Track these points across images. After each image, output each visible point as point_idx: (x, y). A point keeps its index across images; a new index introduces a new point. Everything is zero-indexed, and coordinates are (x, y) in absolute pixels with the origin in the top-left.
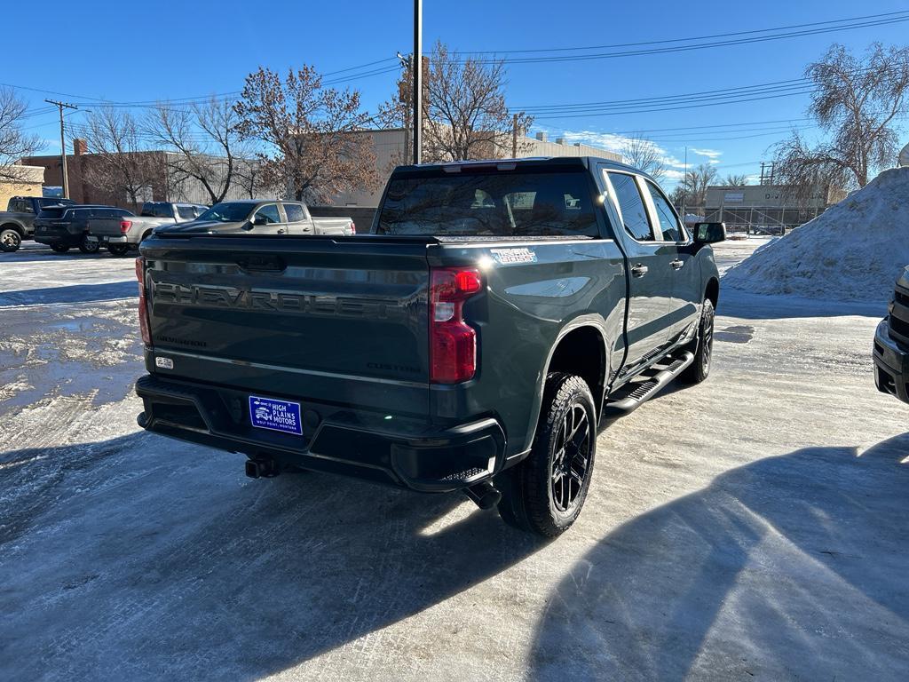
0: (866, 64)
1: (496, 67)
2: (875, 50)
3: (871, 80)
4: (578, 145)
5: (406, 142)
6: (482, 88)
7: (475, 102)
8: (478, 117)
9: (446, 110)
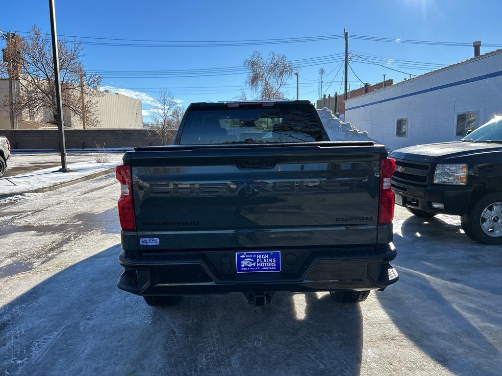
0: (269, 61)
1: (77, 45)
2: (272, 56)
3: (272, 70)
4: (117, 94)
5: (10, 87)
6: (68, 57)
7: (62, 65)
8: (67, 75)
9: (43, 69)
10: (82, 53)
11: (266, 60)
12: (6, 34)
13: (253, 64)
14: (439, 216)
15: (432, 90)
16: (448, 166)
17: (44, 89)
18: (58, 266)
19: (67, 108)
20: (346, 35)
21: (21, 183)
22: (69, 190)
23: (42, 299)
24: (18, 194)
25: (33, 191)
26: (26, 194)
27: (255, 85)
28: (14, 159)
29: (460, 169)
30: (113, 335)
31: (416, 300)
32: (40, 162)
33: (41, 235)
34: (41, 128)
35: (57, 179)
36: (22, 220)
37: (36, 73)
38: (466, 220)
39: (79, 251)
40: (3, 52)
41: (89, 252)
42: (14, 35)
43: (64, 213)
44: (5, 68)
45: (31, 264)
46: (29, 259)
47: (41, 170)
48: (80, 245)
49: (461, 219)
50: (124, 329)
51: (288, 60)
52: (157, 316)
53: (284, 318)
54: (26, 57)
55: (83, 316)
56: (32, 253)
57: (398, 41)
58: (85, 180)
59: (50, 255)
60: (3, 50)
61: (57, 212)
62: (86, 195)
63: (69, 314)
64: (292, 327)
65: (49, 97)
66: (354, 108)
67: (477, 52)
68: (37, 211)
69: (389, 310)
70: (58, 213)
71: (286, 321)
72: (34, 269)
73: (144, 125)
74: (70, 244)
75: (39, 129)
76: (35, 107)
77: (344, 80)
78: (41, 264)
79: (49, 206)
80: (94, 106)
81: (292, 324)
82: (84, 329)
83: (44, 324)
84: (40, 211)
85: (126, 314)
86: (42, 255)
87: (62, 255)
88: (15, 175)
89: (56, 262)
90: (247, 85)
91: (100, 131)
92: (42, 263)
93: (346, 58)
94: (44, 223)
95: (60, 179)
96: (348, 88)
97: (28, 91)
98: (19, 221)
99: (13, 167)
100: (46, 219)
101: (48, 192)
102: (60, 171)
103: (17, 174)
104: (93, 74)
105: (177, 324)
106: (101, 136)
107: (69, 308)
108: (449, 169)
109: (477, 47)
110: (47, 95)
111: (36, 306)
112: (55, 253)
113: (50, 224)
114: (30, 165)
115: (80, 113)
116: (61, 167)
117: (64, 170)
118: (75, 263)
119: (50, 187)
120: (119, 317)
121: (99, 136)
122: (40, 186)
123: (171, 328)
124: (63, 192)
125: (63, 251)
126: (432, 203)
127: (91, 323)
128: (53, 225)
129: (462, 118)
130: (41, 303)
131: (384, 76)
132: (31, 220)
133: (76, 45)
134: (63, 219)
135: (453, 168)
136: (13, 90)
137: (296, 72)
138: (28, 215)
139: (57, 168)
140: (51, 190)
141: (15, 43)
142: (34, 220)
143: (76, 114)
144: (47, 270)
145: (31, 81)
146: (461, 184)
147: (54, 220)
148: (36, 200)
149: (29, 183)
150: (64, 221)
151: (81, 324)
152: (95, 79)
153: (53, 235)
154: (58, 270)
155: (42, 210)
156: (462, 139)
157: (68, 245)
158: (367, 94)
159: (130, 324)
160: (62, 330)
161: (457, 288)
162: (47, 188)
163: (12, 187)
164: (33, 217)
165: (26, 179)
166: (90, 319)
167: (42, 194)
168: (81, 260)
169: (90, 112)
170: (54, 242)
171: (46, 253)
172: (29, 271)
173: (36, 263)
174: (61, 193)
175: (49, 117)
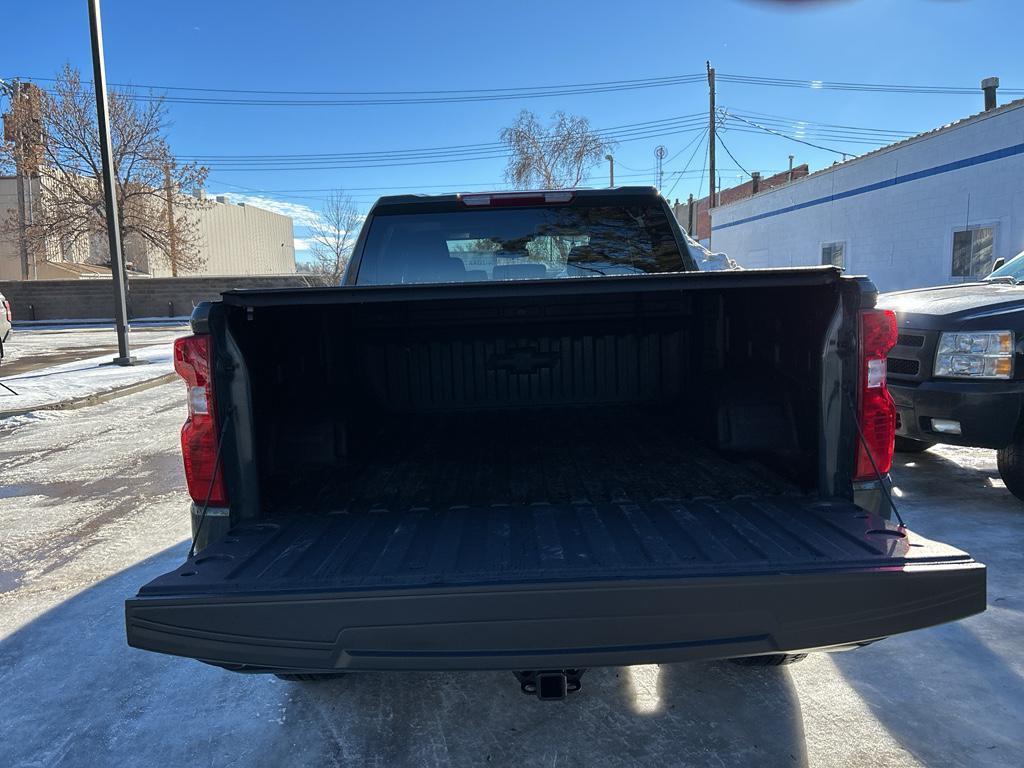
0: (552, 131)
1: (155, 105)
2: (558, 119)
3: (558, 149)
4: (243, 205)
5: (19, 193)
6: (137, 129)
7: (125, 146)
8: (134, 165)
9: (86, 155)
10: (165, 120)
11: (547, 127)
12: (9, 83)
13: (518, 138)
14: (938, 449)
15: (896, 181)
16: (967, 336)
17: (89, 194)
18: (79, 578)
19: (137, 233)
20: (711, 74)
21: (29, 390)
22: (130, 404)
23: (31, 661)
24: (18, 413)
25: (51, 407)
26: (36, 413)
27: (525, 181)
28: (26, 340)
29: (995, 342)
30: (188, 760)
31: (922, 655)
32: (79, 345)
33: (53, 505)
34: (84, 277)
35: (107, 379)
36: (17, 471)
37: (72, 163)
38: (1010, 459)
39: (134, 540)
40: (5, 121)
41: (155, 544)
42: (27, 86)
43: (113, 452)
44: (9, 153)
45: (19, 573)
46: (19, 561)
47: (77, 363)
48: (138, 527)
49: (998, 456)
50: (216, 742)
51: (591, 128)
52: (300, 704)
53: (607, 706)
54: (52, 130)
55: (122, 706)
56: (27, 546)
57: (816, 85)
58: (168, 381)
59: (67, 551)
60: (4, 117)
61: (99, 451)
62: (166, 414)
63: (87, 702)
64: (628, 732)
65: (98, 211)
66: (730, 225)
67: (990, 101)
68: (54, 451)
69: (861, 684)
70: (100, 455)
71: (612, 715)
72: (26, 585)
73: (299, 267)
74: (115, 525)
75: (81, 278)
76: (71, 233)
77: (708, 167)
78: (44, 573)
79: (83, 439)
80: (193, 229)
81: (629, 724)
82: (119, 742)
83: (26, 728)
84: (61, 449)
85: (224, 701)
86: (49, 551)
87: (93, 550)
88: (20, 372)
89: (78, 569)
90: (509, 180)
91: (205, 280)
92: (46, 572)
93: (713, 122)
94: (65, 476)
95: (113, 380)
96: (717, 185)
97: (55, 199)
98: (10, 473)
99: (21, 356)
100: (71, 466)
101: (86, 409)
102: (116, 362)
103: (25, 371)
104: (190, 162)
105: (348, 728)
106: (209, 291)
107: (90, 686)
108: (971, 343)
109: (990, 91)
110: (95, 206)
111: (14, 682)
112: (79, 547)
113: (77, 479)
114: (57, 353)
115: (165, 243)
116: (117, 355)
117: (123, 361)
118: (120, 569)
119: (88, 398)
120: (206, 711)
121: (206, 291)
122: (69, 395)
123: (332, 737)
124: (118, 408)
125: (97, 542)
126: (933, 420)
127: (139, 725)
128: (85, 481)
129: (962, 240)
130: (26, 674)
131: (791, 158)
132: (39, 471)
133: (154, 103)
134: (109, 468)
135: (980, 339)
136: (26, 199)
137: (609, 153)
138: (33, 459)
139: (110, 358)
140: (91, 404)
141: (28, 101)
142: (45, 470)
143: (157, 245)
144: (54, 589)
145: (62, 178)
146: (998, 376)
147: (89, 469)
148: (57, 426)
149: (46, 389)
150: (111, 472)
151: (113, 728)
152: (195, 174)
153: (81, 505)
154: (79, 588)
155: (65, 449)
156: (988, 278)
157: (110, 526)
158: (756, 195)
159: (232, 728)
160: (65, 747)
161: (1012, 621)
162: (81, 399)
163: (7, 399)
164: (43, 464)
165: (41, 382)
166: (136, 715)
167: (70, 412)
168: (134, 563)
169: (185, 242)
170: (80, 520)
171: (59, 547)
172: (13, 592)
173: (31, 572)
174: (114, 409)
175: (101, 253)
